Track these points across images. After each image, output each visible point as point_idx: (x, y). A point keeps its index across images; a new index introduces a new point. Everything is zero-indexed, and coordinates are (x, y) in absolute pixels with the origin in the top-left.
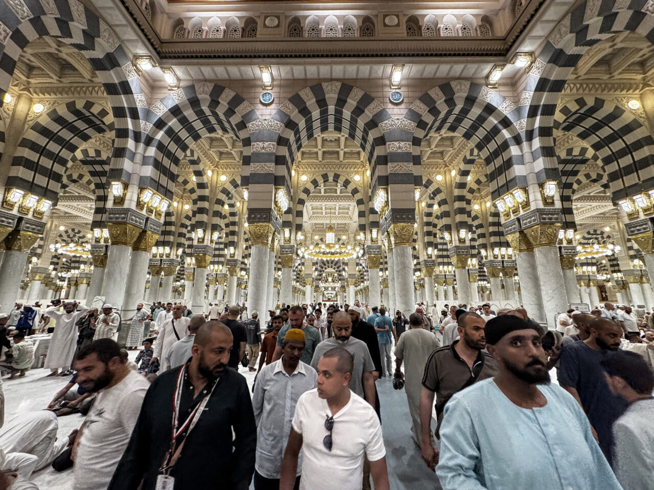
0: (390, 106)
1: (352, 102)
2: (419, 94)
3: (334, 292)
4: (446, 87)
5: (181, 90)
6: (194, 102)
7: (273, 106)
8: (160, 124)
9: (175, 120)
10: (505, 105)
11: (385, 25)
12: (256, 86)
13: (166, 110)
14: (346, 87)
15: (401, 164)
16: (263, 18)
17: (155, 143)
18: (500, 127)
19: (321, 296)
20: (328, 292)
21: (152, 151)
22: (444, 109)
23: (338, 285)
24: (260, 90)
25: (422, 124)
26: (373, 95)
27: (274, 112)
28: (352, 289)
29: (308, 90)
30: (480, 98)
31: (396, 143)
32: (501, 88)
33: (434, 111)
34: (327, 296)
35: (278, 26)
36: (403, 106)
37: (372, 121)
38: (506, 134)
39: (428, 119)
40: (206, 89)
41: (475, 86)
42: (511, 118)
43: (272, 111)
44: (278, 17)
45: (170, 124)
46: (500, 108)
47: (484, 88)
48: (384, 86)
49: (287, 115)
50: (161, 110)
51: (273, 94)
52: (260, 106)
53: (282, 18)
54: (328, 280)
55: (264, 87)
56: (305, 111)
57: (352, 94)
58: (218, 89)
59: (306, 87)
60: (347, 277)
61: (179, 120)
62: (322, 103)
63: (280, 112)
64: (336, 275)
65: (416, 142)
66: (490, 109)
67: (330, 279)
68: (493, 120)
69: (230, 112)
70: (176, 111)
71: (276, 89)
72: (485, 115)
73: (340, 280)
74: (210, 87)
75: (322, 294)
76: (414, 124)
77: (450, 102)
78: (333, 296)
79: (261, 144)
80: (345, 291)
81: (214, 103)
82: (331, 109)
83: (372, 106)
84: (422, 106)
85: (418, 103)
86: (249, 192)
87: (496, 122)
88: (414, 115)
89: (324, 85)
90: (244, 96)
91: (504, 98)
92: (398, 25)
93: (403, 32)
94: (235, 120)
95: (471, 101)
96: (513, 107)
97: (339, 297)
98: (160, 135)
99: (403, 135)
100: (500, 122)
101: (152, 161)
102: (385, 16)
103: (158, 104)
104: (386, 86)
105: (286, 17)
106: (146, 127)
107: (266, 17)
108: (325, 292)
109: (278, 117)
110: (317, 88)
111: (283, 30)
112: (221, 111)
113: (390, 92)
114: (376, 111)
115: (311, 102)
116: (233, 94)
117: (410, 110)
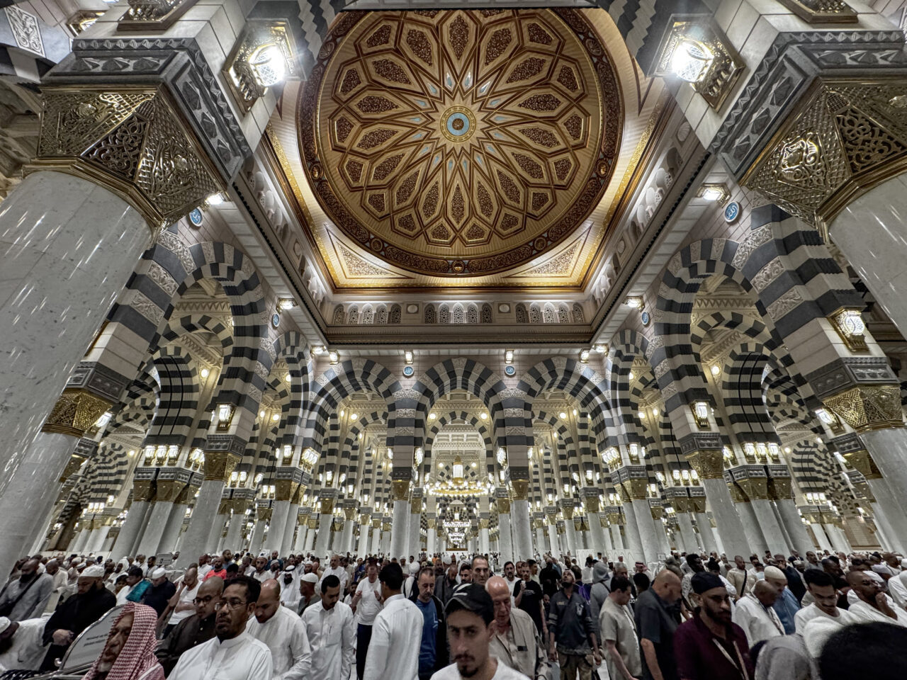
0: (505, 378)
1: (475, 375)
2: (528, 368)
3: (463, 535)
4: (548, 362)
5: (341, 364)
6: (350, 374)
7: (414, 378)
8: (322, 393)
9: (334, 388)
10: (594, 377)
11: (500, 312)
12: (399, 361)
13: (328, 381)
14: (471, 363)
15: (515, 427)
16: (405, 305)
17: (317, 408)
18: (593, 394)
19: (444, 542)
20: (454, 535)
21: (314, 416)
22: (548, 379)
23: (468, 525)
24: (403, 364)
25: (531, 393)
26: (492, 368)
27: (414, 383)
28: (485, 533)
29: (441, 365)
30: (575, 371)
31: (511, 410)
32: (592, 363)
33: (540, 381)
34: (452, 540)
35: (417, 312)
36: (515, 378)
37: (492, 389)
38: (598, 400)
39: (536, 387)
40: (361, 364)
41: (571, 362)
42: (600, 388)
43: (413, 381)
44: (417, 305)
45: (330, 392)
46: (591, 380)
47: (578, 363)
48: (499, 361)
49: (424, 386)
50: (324, 381)
51: (414, 367)
52: (403, 378)
53: (420, 306)
54: (453, 516)
55: (406, 362)
56: (438, 381)
57: (476, 368)
58: (370, 363)
59: (439, 362)
60: (479, 516)
61: (337, 389)
62: (452, 374)
63: (419, 383)
64: (465, 509)
65: (527, 407)
66: (584, 380)
67: (457, 516)
68: (587, 389)
69: (379, 382)
70: (335, 382)
71: (416, 364)
72: (581, 384)
73: (470, 518)
74: (363, 363)
75: (445, 538)
76: (524, 393)
77: (553, 373)
78: (461, 540)
79: (403, 410)
80: (476, 535)
81: (366, 374)
82: (459, 378)
83: (491, 378)
84: (530, 377)
85: (527, 375)
86: (394, 453)
87: (590, 390)
88: (524, 386)
89: (454, 361)
90: (390, 370)
91: (594, 372)
92: (509, 312)
93: (513, 318)
94: (382, 388)
95: (569, 373)
96: (601, 379)
97: (469, 542)
98: (321, 401)
99: (515, 402)
100: (593, 390)
101: (314, 424)
102: (500, 305)
103: (322, 376)
104: (502, 361)
105: (423, 304)
106: (312, 395)
107: (408, 305)
108: (450, 535)
109: (417, 387)
110: (448, 363)
111: (421, 316)
112: (371, 381)
113: (504, 366)
114: (495, 382)
115: (443, 374)
116: (382, 368)
117: (521, 382)
